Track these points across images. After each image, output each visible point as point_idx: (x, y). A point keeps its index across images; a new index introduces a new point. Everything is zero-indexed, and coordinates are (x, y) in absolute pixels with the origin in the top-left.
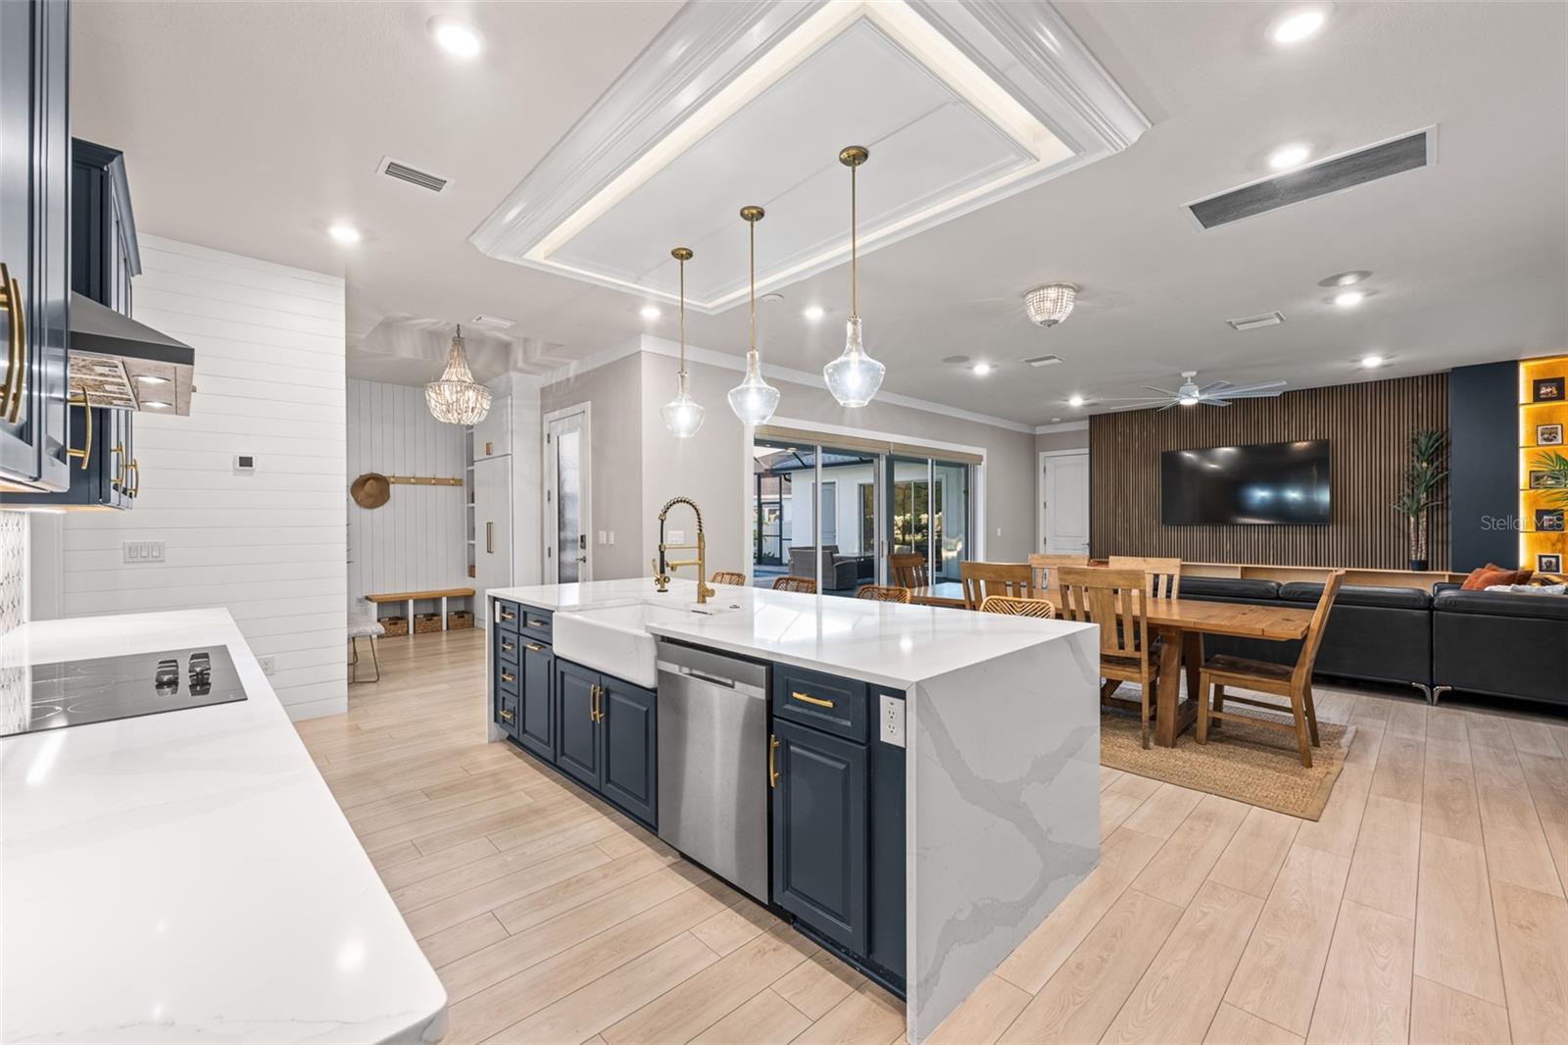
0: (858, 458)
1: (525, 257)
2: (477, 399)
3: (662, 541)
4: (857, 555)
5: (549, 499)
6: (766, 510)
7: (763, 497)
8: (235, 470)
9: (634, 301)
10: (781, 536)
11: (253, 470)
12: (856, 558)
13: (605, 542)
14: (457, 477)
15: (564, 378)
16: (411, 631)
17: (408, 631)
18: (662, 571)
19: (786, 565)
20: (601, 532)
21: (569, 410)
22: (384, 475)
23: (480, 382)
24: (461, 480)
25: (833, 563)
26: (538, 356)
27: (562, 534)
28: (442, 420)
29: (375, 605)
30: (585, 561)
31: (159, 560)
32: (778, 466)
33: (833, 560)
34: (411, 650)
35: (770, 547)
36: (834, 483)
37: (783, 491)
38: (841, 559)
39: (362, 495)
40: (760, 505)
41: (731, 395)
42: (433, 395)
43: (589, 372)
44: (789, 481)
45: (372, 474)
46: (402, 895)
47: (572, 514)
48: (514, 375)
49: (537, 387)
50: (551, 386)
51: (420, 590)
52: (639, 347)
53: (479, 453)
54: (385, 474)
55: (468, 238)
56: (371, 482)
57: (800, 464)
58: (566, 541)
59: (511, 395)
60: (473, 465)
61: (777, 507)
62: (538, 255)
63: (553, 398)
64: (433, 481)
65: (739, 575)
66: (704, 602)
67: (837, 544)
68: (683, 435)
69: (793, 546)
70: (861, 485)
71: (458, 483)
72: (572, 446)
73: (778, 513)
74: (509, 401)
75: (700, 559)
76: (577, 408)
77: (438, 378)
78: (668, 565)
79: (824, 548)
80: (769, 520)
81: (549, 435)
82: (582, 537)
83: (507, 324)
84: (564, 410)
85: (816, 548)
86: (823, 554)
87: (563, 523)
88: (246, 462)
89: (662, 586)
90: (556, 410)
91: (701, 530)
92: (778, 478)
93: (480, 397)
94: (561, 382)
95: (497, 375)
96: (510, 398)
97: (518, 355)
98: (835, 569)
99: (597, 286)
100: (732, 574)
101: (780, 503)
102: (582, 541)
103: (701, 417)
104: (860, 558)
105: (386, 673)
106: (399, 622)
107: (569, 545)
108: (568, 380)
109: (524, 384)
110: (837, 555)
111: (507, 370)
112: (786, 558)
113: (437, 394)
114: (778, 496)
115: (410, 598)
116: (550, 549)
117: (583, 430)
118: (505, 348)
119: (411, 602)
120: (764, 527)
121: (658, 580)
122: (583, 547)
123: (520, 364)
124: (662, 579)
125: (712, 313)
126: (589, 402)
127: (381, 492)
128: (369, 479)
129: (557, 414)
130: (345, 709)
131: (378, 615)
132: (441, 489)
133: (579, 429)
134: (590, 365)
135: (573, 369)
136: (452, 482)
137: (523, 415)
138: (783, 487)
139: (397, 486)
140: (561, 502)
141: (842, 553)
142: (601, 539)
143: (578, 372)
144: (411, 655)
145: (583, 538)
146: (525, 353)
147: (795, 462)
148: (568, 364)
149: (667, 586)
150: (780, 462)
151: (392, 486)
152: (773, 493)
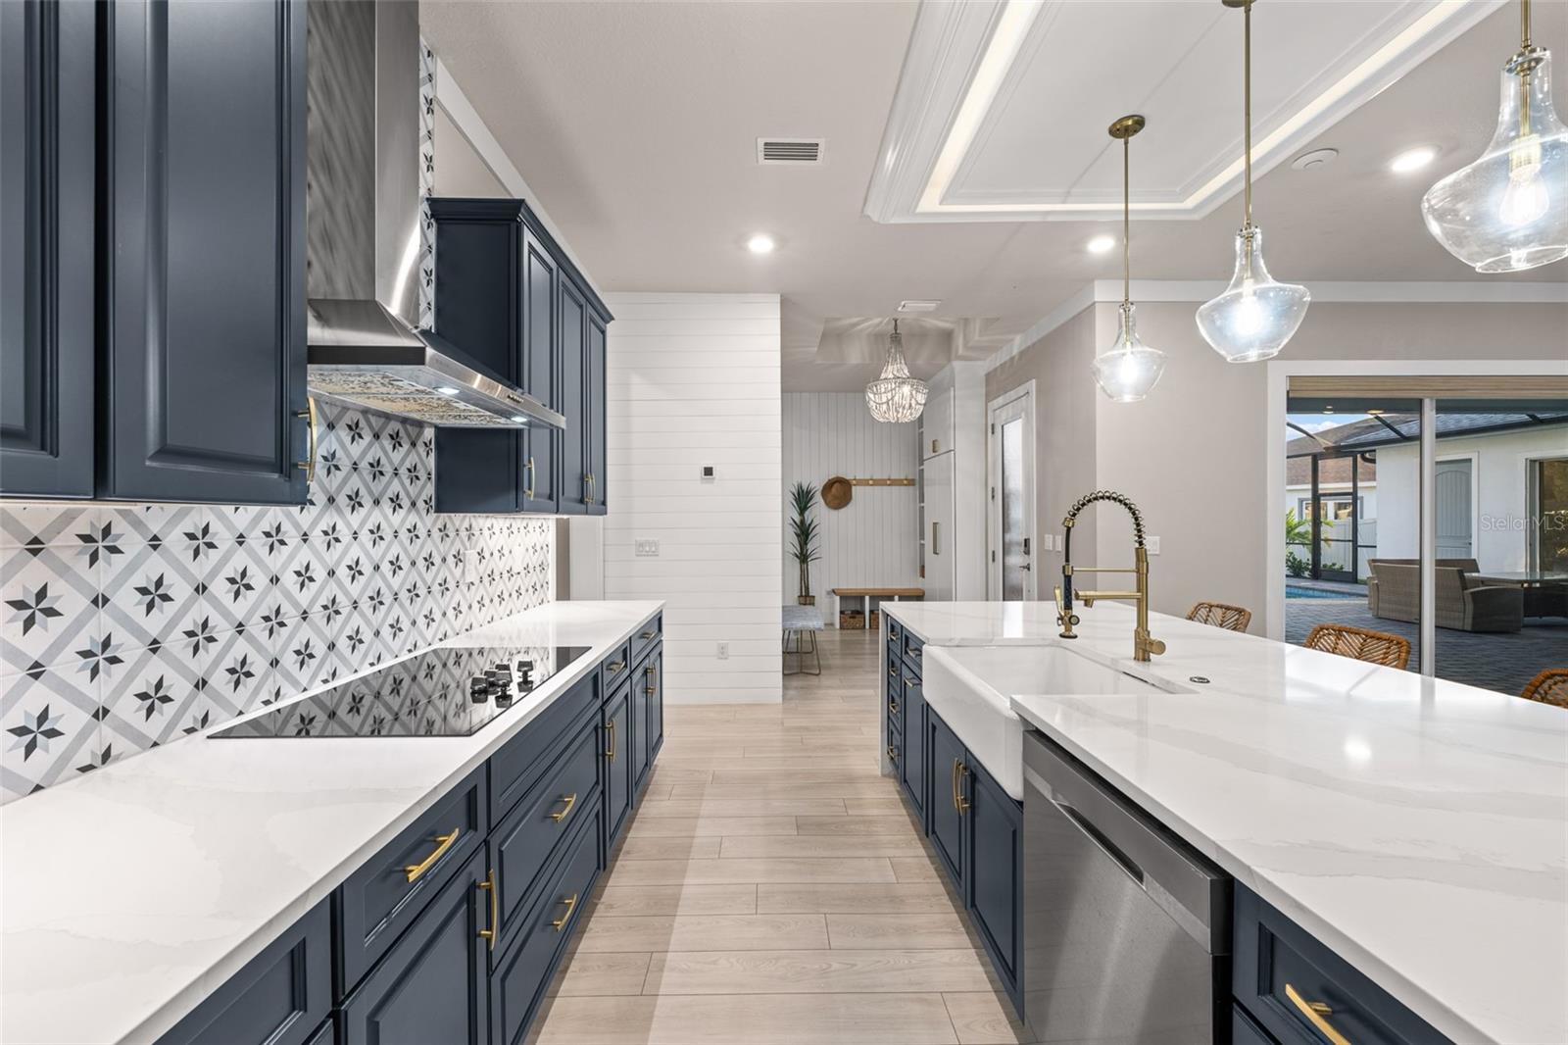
0: (1524, 417)
1: (918, 210)
2: (911, 394)
3: (1067, 560)
4: (1524, 578)
5: (993, 497)
6: (1329, 506)
7: (1321, 486)
8: (702, 479)
9: (1076, 230)
10: (1355, 540)
11: (714, 479)
12: (1522, 582)
13: (1051, 549)
14: (910, 477)
15: (1008, 358)
16: (867, 626)
17: (865, 626)
18: (1068, 606)
19: (1364, 583)
20: (1046, 536)
21: (1012, 394)
22: (847, 478)
23: (918, 377)
24: (913, 480)
25: (1465, 588)
26: (976, 338)
27: (1008, 537)
28: (881, 420)
29: (838, 598)
30: (1029, 569)
31: (655, 554)
32: (1351, 441)
33: (1465, 584)
34: (867, 646)
35: (1334, 555)
36: (1470, 460)
37: (1359, 476)
38: (1483, 581)
39: (830, 497)
40: (1316, 498)
41: (1201, 316)
42: (871, 396)
43: (1034, 345)
44: (1373, 461)
45: (838, 478)
46: (714, 962)
47: (1017, 513)
48: (957, 365)
49: (982, 373)
50: (996, 370)
51: (876, 587)
52: (1093, 297)
53: (928, 453)
54: (849, 477)
55: (862, 211)
56: (836, 485)
57: (1393, 435)
58: (1010, 544)
59: (954, 387)
60: (923, 464)
61: (1349, 500)
62: (931, 203)
63: (998, 384)
64: (888, 482)
65: (1240, 611)
66: (1146, 659)
67: (1474, 556)
68: (1128, 398)
69: (1378, 557)
70: (1533, 461)
71: (911, 483)
72: (1015, 437)
73: (1350, 509)
74: (952, 393)
75: (1139, 591)
76: (1021, 390)
77: (877, 378)
78: (1077, 597)
79: (1439, 563)
80: (1336, 517)
81: (993, 426)
82: (1026, 540)
83: (932, 306)
84: (1007, 394)
85: (1420, 562)
86: (1439, 575)
87: (1008, 523)
88: (708, 471)
89: (1068, 629)
90: (999, 396)
91: (1141, 543)
92: (1349, 461)
93: (914, 392)
94: (1005, 363)
95: (942, 367)
96: (952, 389)
97: (959, 341)
98: (1469, 600)
99: (1023, 223)
100: (1228, 608)
101: (1354, 494)
102: (1026, 545)
103: (1159, 368)
104: (1530, 582)
105: (829, 667)
106: (857, 616)
107: (1013, 549)
108: (1012, 358)
109: (966, 373)
110: (1475, 574)
111: (949, 360)
112: (1364, 572)
113: (875, 394)
114: (1350, 485)
115: (867, 594)
116: (994, 552)
117: (1027, 416)
118: (947, 337)
119: (867, 598)
120: (1323, 528)
121: (1061, 618)
122: (1027, 552)
123: (961, 351)
124: (1066, 619)
125: (1196, 217)
126: (1034, 382)
127: (844, 494)
128: (835, 483)
129: (1000, 400)
130: (780, 700)
131: (841, 608)
132: (895, 489)
133: (1023, 415)
134: (1034, 336)
135: (1017, 344)
136: (905, 482)
137: (964, 406)
138: (1359, 470)
139: (858, 487)
140: (1006, 500)
141: (1486, 571)
142: (1046, 544)
143: (1023, 347)
144: (868, 651)
145: (1027, 542)
146: (965, 336)
147: (1385, 433)
148: (1012, 340)
149: (1075, 630)
150: (1354, 435)
151: (853, 487)
152: (1342, 480)
